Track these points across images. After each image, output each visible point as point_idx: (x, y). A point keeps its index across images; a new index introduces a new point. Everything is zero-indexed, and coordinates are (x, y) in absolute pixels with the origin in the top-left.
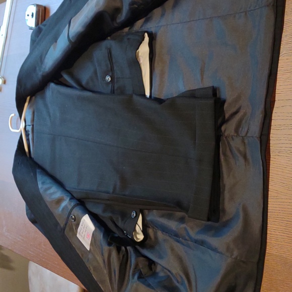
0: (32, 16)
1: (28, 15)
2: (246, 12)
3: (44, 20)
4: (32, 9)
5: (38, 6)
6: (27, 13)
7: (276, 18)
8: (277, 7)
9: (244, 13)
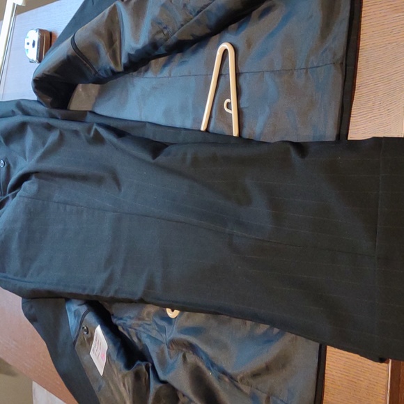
0: (34, 45)
1: (28, 44)
2: (307, 69)
3: (50, 46)
4: (34, 36)
5: (41, 31)
6: (27, 41)
7: (345, 81)
8: (346, 65)
9: (305, 71)
